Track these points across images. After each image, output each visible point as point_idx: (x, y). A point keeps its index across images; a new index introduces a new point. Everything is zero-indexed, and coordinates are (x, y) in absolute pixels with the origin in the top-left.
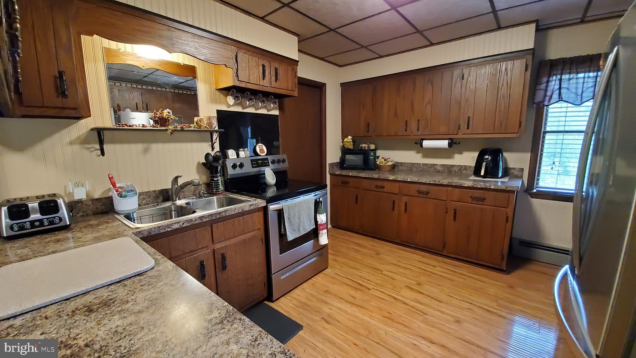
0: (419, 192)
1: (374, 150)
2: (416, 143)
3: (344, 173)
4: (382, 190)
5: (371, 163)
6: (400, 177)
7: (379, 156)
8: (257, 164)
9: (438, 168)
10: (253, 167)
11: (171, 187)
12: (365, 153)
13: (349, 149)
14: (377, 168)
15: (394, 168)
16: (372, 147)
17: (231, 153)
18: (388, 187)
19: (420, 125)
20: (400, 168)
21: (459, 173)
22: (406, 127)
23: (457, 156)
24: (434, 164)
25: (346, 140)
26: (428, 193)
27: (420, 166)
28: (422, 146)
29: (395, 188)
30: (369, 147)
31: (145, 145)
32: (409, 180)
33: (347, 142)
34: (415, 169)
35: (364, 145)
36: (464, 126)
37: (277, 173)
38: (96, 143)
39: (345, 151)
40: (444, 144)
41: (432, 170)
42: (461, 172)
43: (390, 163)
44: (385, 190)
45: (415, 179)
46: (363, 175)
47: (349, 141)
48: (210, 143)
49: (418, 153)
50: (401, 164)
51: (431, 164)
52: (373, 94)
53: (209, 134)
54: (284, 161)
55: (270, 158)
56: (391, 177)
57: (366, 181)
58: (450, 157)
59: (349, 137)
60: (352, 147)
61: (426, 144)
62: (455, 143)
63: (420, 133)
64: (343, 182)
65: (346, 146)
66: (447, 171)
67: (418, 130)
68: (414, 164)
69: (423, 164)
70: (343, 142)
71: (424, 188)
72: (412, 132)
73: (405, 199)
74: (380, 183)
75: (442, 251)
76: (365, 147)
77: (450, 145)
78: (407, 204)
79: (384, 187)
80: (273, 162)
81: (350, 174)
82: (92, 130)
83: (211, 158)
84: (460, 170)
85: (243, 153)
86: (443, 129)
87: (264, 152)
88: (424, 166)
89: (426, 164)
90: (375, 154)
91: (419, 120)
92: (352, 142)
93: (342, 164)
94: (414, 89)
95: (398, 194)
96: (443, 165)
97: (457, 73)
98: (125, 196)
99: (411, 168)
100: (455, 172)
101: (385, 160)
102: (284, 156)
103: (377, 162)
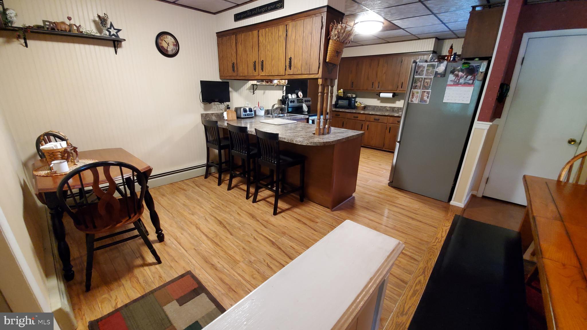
0: (375, 119)
1: (355, 98)
2: (377, 95)
3: (337, 110)
4: (356, 119)
5: (353, 104)
6: (366, 112)
7: (357, 102)
8: (299, 101)
9: (388, 108)
10: (298, 103)
11: (271, 109)
12: (349, 99)
13: (341, 97)
14: (355, 108)
15: (365, 108)
16: (354, 96)
17: (290, 95)
18: (360, 117)
19: (380, 85)
20: (368, 108)
21: (397, 112)
22: (373, 85)
23: (397, 102)
24: (386, 107)
25: (339, 91)
26: (379, 120)
27: (379, 108)
28: (379, 96)
29: (363, 118)
30: (352, 96)
31: (264, 91)
32: (370, 113)
33: (340, 92)
34: (376, 109)
35: (349, 95)
36: (400, 87)
37: (308, 107)
38: (252, 90)
39: (339, 98)
40: (390, 95)
41: (384, 110)
42: (399, 111)
43: (363, 105)
44: (358, 119)
45: (373, 113)
46: (347, 111)
47: (341, 92)
48: (282, 91)
49: (378, 100)
50: (369, 106)
51: (384, 106)
52: (357, 66)
53: (282, 86)
54: (309, 101)
55: (304, 99)
56: (362, 112)
57: (349, 114)
58: (394, 102)
59: (342, 90)
60: (342, 96)
61: (382, 95)
62: (396, 95)
63: (379, 89)
64: (336, 115)
65: (339, 95)
66: (392, 110)
67: (378, 88)
68: (375, 106)
69: (380, 106)
70: (338, 92)
71: (377, 117)
72: (375, 88)
73: (368, 123)
74: (356, 115)
75: (383, 148)
76: (350, 96)
77: (393, 96)
78: (369, 125)
79: (358, 117)
80: (306, 101)
81: (341, 110)
82: (252, 85)
83: (284, 97)
84: (398, 109)
85: (294, 96)
86: (390, 88)
87: (301, 96)
88: (381, 108)
89: (382, 107)
90: (355, 100)
91: (379, 82)
92: (343, 92)
93: (336, 105)
94: (378, 65)
95: (365, 121)
96: (390, 107)
97: (399, 59)
98: (262, 110)
99: (374, 108)
100: (396, 110)
101: (360, 103)
102: (309, 99)
103: (356, 105)
